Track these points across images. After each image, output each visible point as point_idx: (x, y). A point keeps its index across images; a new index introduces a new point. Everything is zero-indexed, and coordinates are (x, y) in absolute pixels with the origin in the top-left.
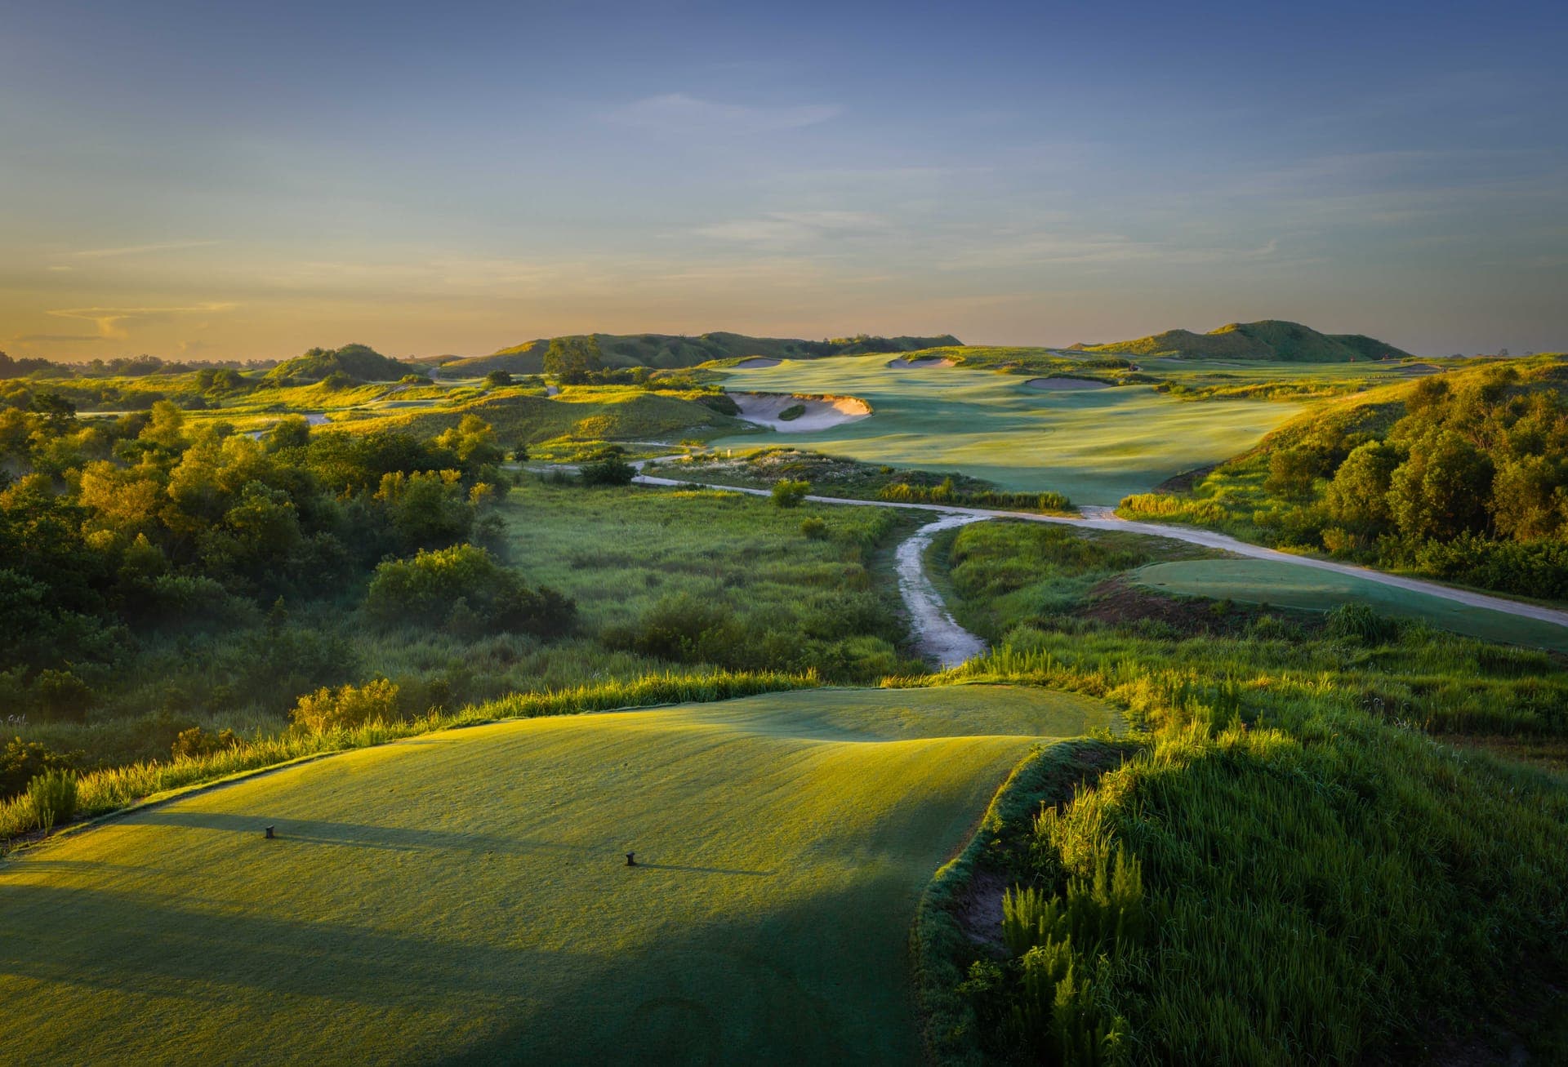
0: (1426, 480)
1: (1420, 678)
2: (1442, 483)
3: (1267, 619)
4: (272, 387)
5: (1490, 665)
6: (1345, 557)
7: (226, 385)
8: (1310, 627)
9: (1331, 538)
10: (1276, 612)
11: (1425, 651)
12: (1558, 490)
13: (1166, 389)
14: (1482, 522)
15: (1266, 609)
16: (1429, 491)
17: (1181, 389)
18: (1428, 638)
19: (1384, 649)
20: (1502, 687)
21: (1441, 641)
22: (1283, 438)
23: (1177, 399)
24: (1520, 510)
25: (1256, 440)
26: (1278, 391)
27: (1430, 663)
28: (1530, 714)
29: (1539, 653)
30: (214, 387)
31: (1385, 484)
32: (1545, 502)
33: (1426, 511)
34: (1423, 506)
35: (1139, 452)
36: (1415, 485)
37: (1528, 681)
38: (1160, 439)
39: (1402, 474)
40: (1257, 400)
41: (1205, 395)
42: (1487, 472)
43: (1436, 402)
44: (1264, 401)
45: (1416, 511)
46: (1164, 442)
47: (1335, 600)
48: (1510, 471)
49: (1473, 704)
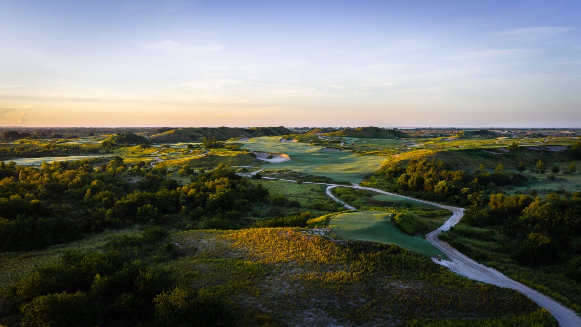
0: (414, 182)
1: (415, 212)
2: (416, 182)
3: (394, 204)
4: (124, 147)
5: (423, 210)
6: (402, 194)
7: (111, 146)
8: (400, 205)
9: (399, 190)
10: (395, 203)
11: (415, 208)
12: (434, 184)
13: (354, 152)
14: (423, 189)
15: (394, 203)
16: (414, 183)
17: (358, 152)
18: (415, 207)
19: (410, 208)
20: (425, 212)
21: (417, 207)
22: (385, 168)
23: (357, 155)
24: (428, 187)
25: (379, 168)
26: (379, 153)
27: (416, 209)
28: (428, 215)
29: (429, 208)
30: (107, 147)
31: (407, 181)
32: (432, 186)
33: (414, 187)
34: (414, 186)
35: (355, 170)
36: (412, 182)
37: (428, 212)
38: (359, 167)
39: (410, 180)
40: (375, 155)
41: (363, 154)
42: (423, 181)
43: (415, 164)
44: (377, 155)
45: (412, 186)
46: (360, 168)
47: (404, 201)
48: (427, 180)
49: (421, 214)
